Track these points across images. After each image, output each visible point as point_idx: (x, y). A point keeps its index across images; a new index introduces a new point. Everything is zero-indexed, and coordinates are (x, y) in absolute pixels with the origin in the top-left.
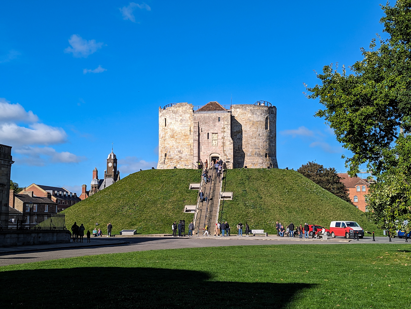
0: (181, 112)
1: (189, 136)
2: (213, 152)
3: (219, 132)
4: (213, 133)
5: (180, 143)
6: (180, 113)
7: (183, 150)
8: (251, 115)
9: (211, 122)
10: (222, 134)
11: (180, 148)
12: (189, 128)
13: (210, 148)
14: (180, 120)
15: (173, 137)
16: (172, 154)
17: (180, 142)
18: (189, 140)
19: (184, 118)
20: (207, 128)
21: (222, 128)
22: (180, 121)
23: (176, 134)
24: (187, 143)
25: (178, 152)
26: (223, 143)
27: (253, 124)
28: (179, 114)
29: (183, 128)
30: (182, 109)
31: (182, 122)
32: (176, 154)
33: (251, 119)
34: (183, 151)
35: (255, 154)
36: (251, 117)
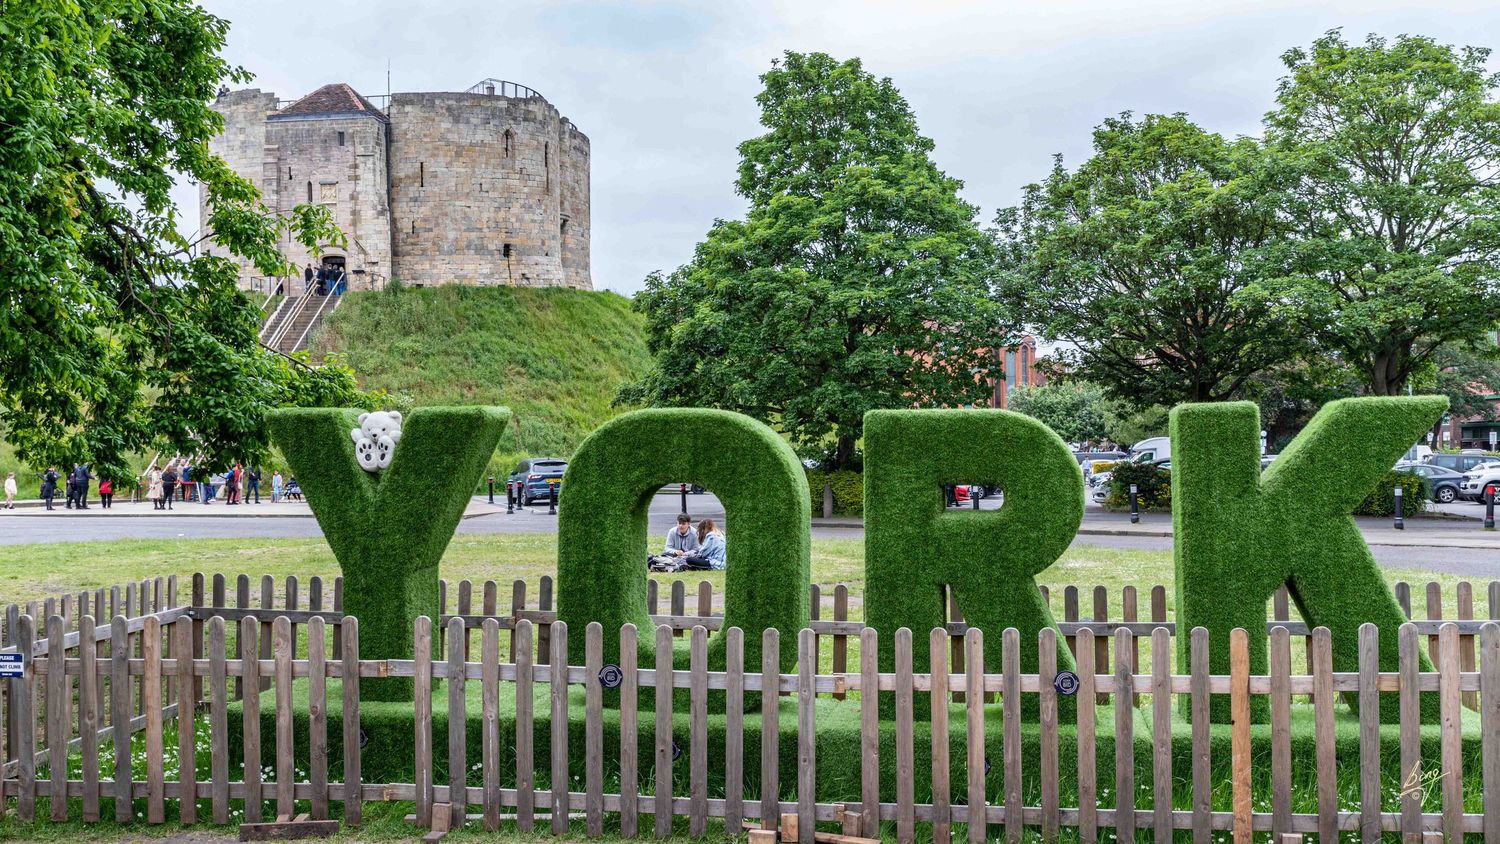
0: (241, 117)
3: (340, 178)
4: (323, 184)
8: (449, 126)
9: (317, 149)
10: (350, 186)
19: (252, 139)
20: (304, 167)
21: (350, 168)
22: (241, 148)
26: (354, 213)
27: (456, 153)
30: (245, 110)
31: (246, 151)
33: (450, 136)
35: (468, 247)
36: (449, 130)
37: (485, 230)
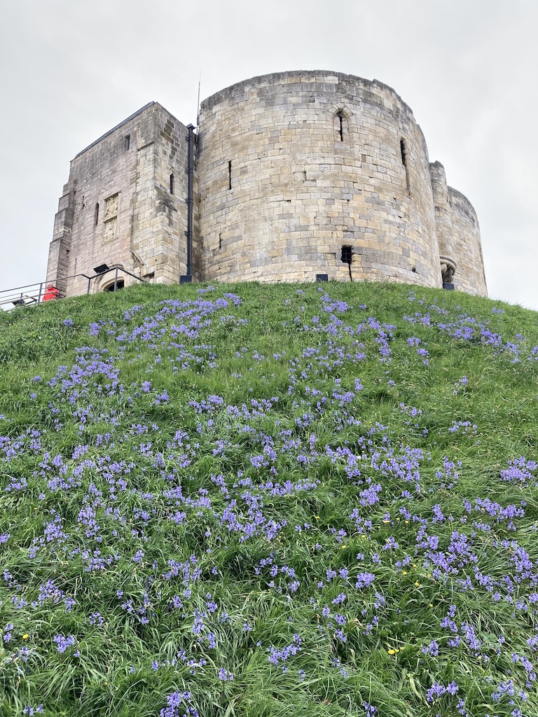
3: (123, 185)
4: (108, 200)
9: (107, 164)
10: (131, 191)
20: (94, 190)
21: (132, 169)
26: (132, 219)
27: (271, 139)
33: (262, 122)
35: (289, 251)
36: (261, 116)
37: (313, 228)
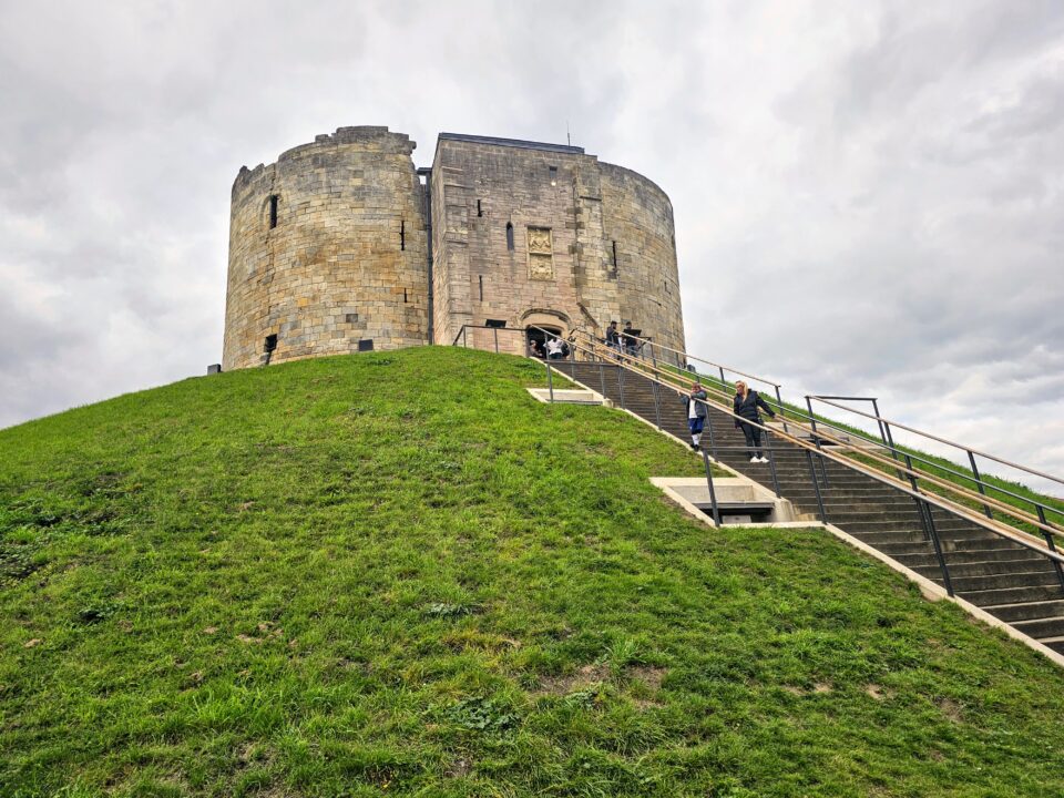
0: (356, 158)
1: (399, 257)
2: (536, 306)
3: (555, 224)
4: (531, 228)
5: (352, 280)
6: (355, 164)
7: (372, 311)
8: (639, 208)
9: (520, 182)
10: (569, 236)
11: (351, 306)
12: (394, 223)
13: (520, 286)
14: (352, 189)
15: (315, 262)
16: (308, 331)
17: (356, 277)
18: (399, 271)
19: (375, 185)
20: (500, 202)
21: (568, 211)
22: (354, 194)
23: (333, 248)
24: (389, 281)
25: (343, 319)
26: (576, 270)
27: (646, 239)
28: (350, 168)
29: (369, 223)
30: (363, 150)
31: (363, 199)
32: (333, 328)
34: (368, 317)
36: (638, 212)
